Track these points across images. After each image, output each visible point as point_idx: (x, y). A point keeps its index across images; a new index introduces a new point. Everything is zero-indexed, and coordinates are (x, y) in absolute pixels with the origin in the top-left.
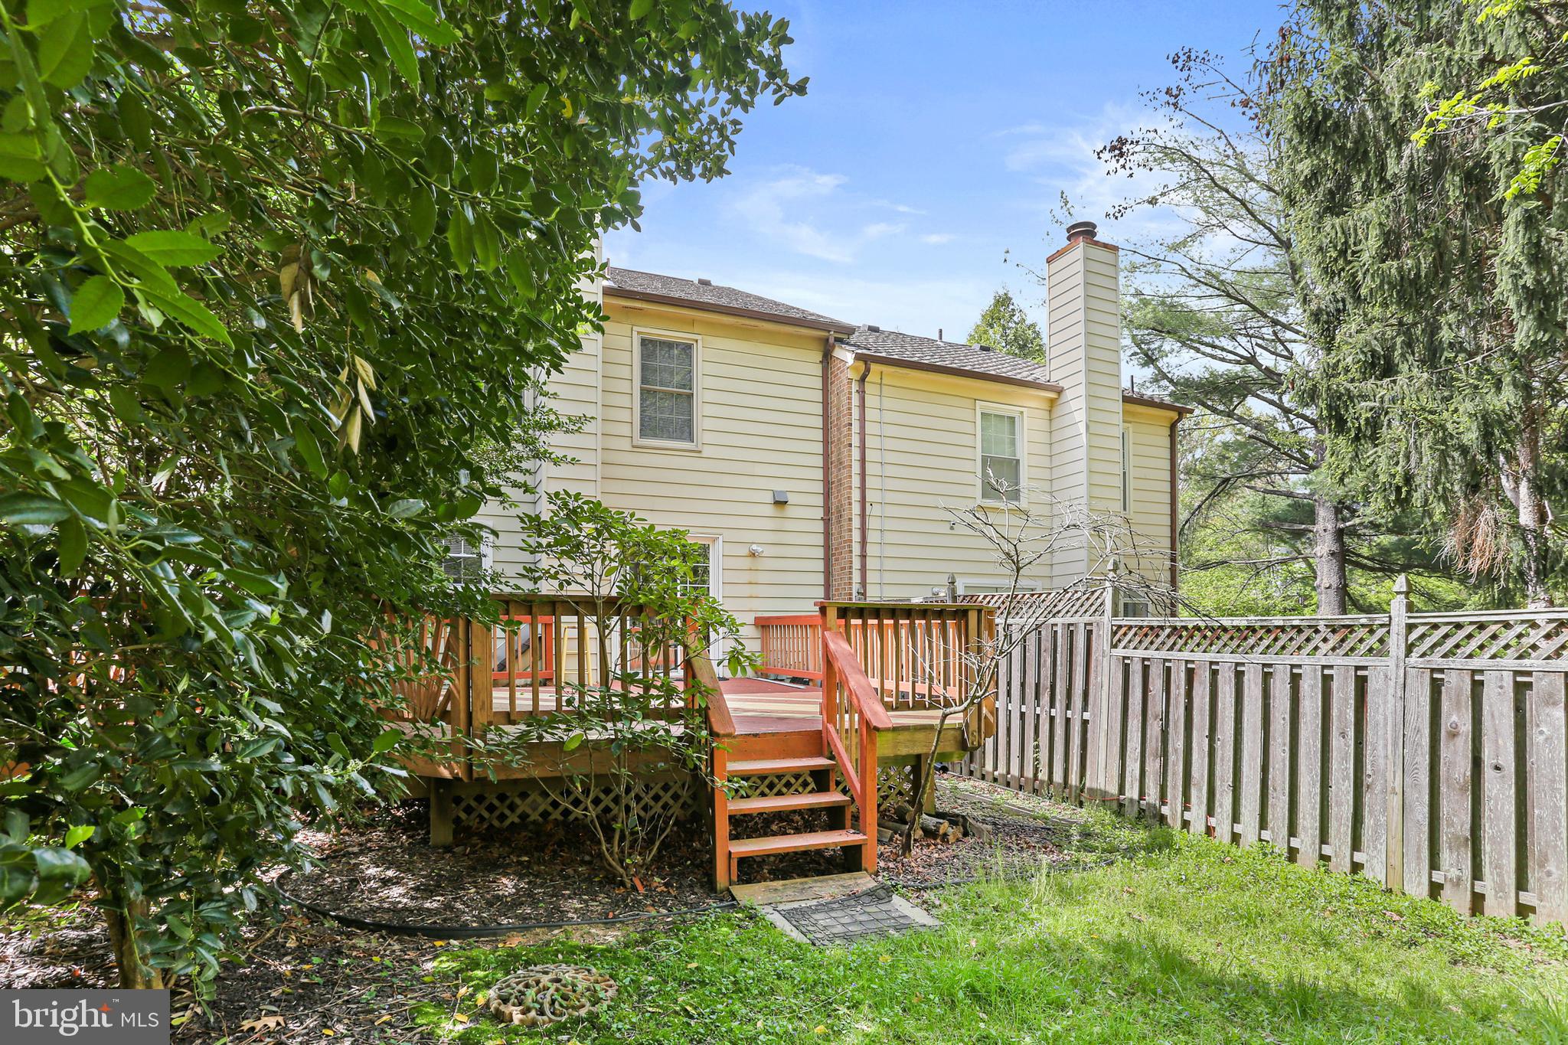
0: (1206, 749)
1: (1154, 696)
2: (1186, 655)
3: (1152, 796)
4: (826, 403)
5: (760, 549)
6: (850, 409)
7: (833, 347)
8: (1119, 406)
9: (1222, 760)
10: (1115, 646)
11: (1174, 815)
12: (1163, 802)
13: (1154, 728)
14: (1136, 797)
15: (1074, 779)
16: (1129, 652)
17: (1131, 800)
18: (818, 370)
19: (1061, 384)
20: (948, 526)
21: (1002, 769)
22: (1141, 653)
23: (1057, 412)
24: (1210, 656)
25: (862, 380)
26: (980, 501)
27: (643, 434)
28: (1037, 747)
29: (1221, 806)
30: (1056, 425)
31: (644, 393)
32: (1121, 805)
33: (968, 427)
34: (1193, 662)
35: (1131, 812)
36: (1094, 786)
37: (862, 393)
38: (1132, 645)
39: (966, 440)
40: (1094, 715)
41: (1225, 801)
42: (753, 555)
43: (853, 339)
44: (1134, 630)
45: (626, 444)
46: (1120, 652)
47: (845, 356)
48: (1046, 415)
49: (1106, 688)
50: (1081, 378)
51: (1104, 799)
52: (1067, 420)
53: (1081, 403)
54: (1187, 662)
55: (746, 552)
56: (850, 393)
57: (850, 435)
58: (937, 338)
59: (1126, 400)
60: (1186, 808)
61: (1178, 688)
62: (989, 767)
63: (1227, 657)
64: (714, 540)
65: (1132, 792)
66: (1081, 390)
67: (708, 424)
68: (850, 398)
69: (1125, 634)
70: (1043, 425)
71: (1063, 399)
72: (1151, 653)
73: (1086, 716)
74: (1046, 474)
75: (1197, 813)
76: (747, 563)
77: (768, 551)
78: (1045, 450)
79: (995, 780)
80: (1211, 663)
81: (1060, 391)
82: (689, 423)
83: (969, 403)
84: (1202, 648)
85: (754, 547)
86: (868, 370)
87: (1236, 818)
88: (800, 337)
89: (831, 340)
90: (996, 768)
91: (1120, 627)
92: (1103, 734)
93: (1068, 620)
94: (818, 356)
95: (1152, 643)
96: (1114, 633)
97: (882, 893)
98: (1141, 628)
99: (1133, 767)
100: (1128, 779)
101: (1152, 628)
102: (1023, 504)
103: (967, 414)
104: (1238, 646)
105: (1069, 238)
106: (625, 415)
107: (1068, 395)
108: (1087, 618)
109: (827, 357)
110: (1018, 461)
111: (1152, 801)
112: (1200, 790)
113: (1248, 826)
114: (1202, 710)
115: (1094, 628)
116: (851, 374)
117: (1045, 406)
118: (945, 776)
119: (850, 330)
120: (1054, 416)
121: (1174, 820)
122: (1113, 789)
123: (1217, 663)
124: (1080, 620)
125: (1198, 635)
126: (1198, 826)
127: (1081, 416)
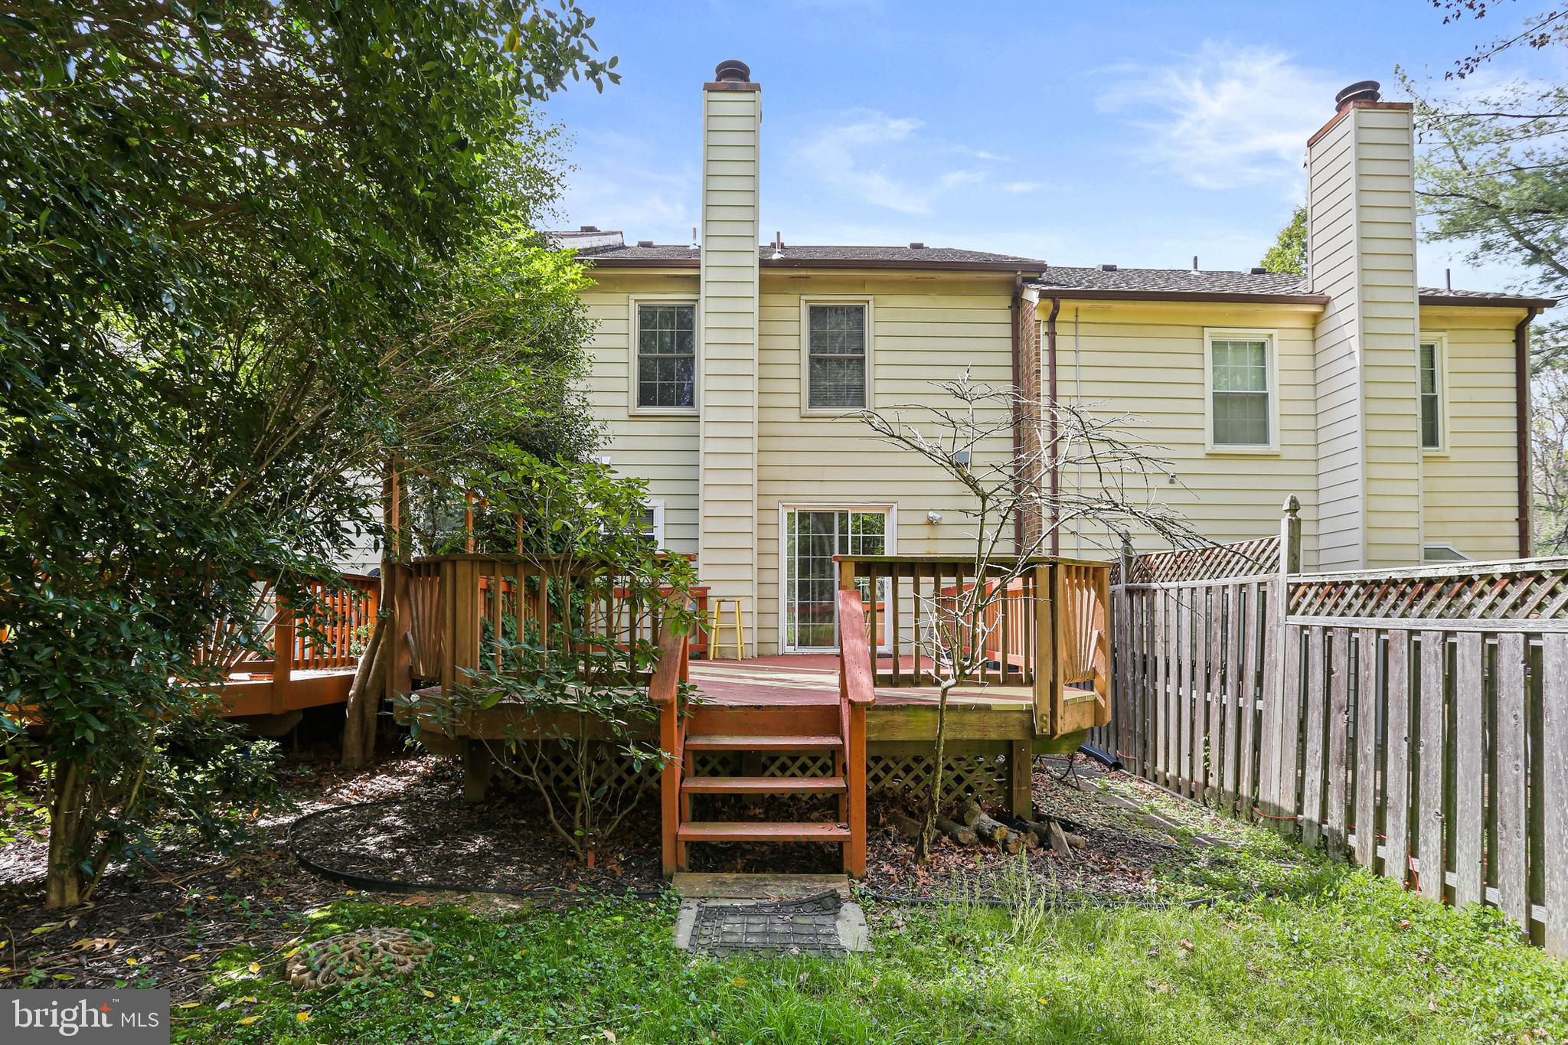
0: (1405, 756)
1: (1337, 681)
2: (1378, 622)
3: (1336, 820)
4: (1016, 352)
5: (938, 516)
6: (1038, 354)
7: (1022, 289)
8: (1415, 311)
9: (1427, 775)
10: (1292, 612)
11: (1363, 848)
12: (1351, 829)
13: (1339, 721)
14: (1316, 818)
15: (1245, 789)
16: (1308, 620)
17: (1310, 822)
18: (1006, 316)
19: (1327, 293)
20: (1167, 479)
21: (1173, 771)
22: (1322, 620)
23: (1322, 329)
24: (1410, 623)
25: (1052, 320)
26: (1211, 447)
27: (811, 405)
28: (1207, 743)
29: (1426, 842)
30: (1321, 345)
31: (814, 361)
32: (1297, 825)
33: (1194, 361)
34: (1386, 631)
35: (1311, 838)
36: (1267, 799)
37: (1052, 335)
38: (1312, 611)
39: (1194, 376)
40: (1268, 704)
41: (1432, 836)
42: (931, 523)
43: (1045, 276)
44: (1314, 589)
45: (794, 416)
46: (1298, 619)
47: (1032, 295)
48: (1308, 335)
49: (1280, 668)
50: (1353, 281)
51: (1276, 818)
52: (1335, 337)
53: (1353, 313)
54: (1379, 631)
55: (924, 520)
56: (1038, 336)
57: (1038, 383)
58: (1190, 266)
59: (1428, 300)
60: (1380, 841)
61: (1367, 668)
62: (1160, 767)
63: (1433, 625)
64: (889, 508)
65: (1311, 812)
66: (1353, 297)
67: (881, 387)
68: (1037, 343)
69: (1304, 595)
70: (1306, 348)
71: (1331, 310)
72: (1335, 620)
73: (1260, 704)
74: (1309, 408)
75: (1393, 851)
76: (925, 532)
77: (947, 518)
78: (1308, 378)
79: (1167, 783)
80: (1411, 633)
81: (1325, 303)
82: (861, 388)
83: (1195, 332)
84: (1400, 610)
85: (931, 514)
86: (1056, 308)
87: (1448, 863)
88: (986, 283)
89: (1019, 281)
90: (1167, 770)
91: (1298, 585)
92: (1277, 731)
93: (1242, 579)
94: (1007, 302)
95: (1336, 605)
96: (1291, 595)
97: (829, 902)
98: (1323, 585)
99: (1314, 777)
100: (1307, 793)
101: (1335, 585)
102: (1274, 447)
103: (1193, 346)
104: (1449, 606)
105: (1339, 109)
106: (793, 386)
107: (1337, 305)
108: (1262, 576)
109: (1017, 303)
110: (1266, 396)
111: (1336, 826)
112: (1397, 816)
113: (1466, 878)
114: (1399, 700)
115: (1268, 589)
116: (1037, 315)
117: (1307, 323)
118: (1113, 774)
119: (1041, 268)
120: (1319, 333)
121: (1363, 855)
122: (1289, 806)
123: (1418, 632)
124: (1253, 579)
125: (1394, 593)
126: (1395, 870)
127: (1353, 329)
